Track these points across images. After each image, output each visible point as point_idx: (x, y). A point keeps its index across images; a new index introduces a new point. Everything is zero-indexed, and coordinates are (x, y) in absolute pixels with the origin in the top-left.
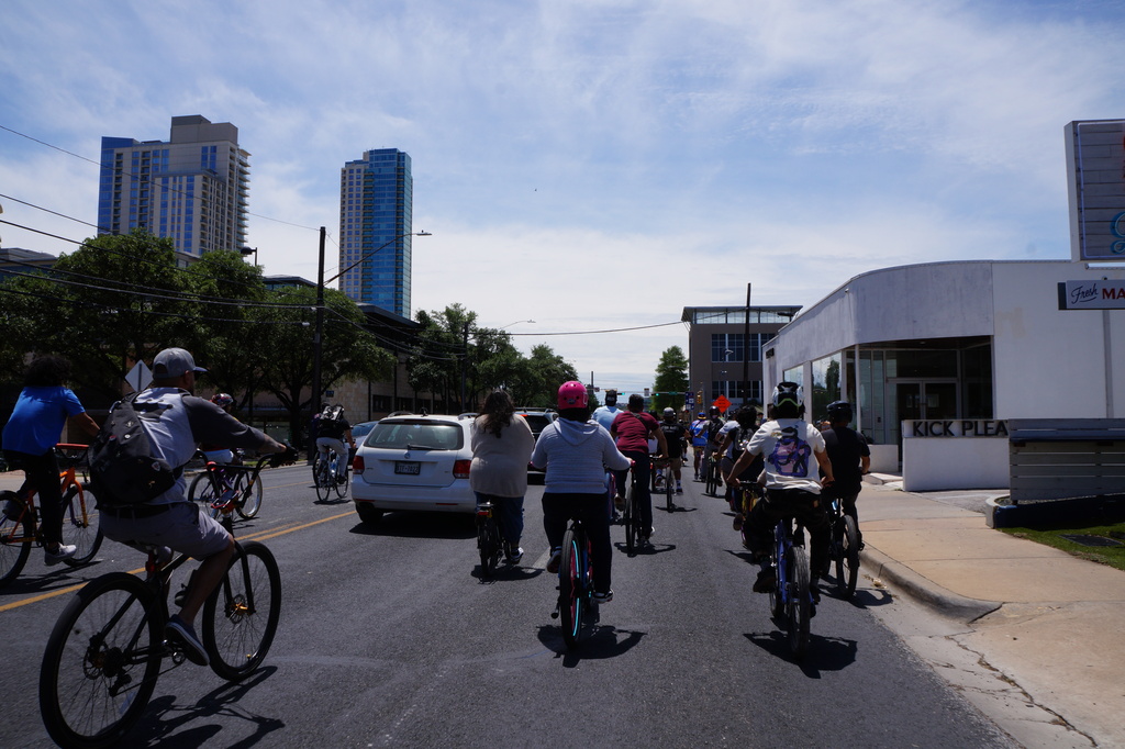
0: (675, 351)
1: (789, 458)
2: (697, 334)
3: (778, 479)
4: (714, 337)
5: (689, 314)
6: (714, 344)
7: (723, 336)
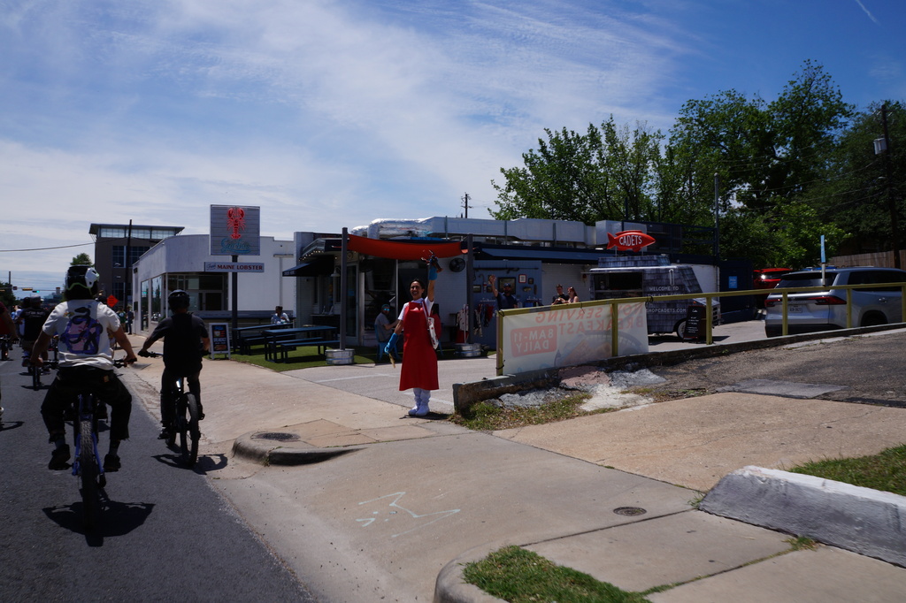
0: (83, 257)
1: (80, 337)
2: (101, 245)
3: (68, 357)
4: (115, 248)
5: (95, 229)
6: (115, 254)
7: (122, 248)
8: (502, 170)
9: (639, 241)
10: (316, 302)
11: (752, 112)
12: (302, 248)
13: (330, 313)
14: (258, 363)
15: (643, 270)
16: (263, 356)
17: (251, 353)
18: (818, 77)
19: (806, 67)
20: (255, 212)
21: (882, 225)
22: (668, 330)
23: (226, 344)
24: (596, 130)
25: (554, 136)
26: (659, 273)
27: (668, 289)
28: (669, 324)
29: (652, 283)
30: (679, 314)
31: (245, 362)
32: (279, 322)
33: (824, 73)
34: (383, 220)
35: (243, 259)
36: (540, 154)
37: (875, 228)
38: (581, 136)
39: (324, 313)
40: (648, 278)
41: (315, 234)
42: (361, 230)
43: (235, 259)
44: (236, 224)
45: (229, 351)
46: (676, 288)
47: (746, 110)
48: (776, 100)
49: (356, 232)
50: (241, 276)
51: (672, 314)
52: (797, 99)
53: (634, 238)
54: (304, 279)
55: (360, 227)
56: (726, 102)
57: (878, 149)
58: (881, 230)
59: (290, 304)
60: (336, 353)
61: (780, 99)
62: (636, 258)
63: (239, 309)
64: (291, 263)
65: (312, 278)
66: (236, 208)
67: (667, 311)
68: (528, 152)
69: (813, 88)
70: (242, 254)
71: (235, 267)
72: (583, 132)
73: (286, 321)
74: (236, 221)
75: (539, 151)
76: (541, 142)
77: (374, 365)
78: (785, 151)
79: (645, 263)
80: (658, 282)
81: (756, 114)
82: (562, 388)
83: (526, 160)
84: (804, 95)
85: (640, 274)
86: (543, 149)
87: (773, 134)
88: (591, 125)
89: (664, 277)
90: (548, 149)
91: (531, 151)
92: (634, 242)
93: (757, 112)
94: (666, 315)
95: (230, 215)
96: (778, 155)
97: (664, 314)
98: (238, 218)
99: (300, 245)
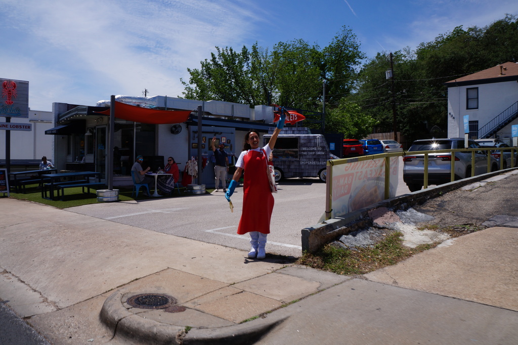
8: (189, 70)
9: (295, 118)
10: (69, 153)
11: (314, 52)
12: (59, 115)
13: (82, 162)
14: (36, 200)
15: (299, 136)
16: (39, 194)
17: (26, 191)
18: (350, 35)
19: (343, 29)
20: (24, 86)
21: (387, 118)
22: (314, 175)
23: (6, 185)
24: (247, 50)
25: (221, 52)
26: (309, 138)
27: (315, 149)
28: (315, 171)
29: (305, 145)
30: (322, 165)
31: (24, 200)
32: (45, 168)
33: (353, 34)
34: (123, 96)
35: (14, 120)
36: (211, 63)
37: (384, 119)
38: (237, 53)
39: (77, 162)
40: (302, 141)
41: (68, 105)
42: (104, 103)
43: (8, 120)
44: (10, 93)
45: (8, 191)
46: (320, 149)
47: (311, 50)
48: (328, 46)
49: (100, 104)
50: (13, 133)
51: (317, 165)
52: (338, 46)
53: (292, 116)
54: (60, 137)
55: (103, 101)
56: (298, 46)
57: (388, 76)
58: (387, 120)
59: (50, 155)
60: (105, 193)
61: (330, 46)
62: (293, 129)
63: (11, 158)
64: (51, 126)
65: (66, 136)
66: (9, 81)
67: (314, 163)
68: (204, 61)
69: (347, 41)
70: (14, 116)
71: (9, 126)
72: (238, 51)
73: (51, 167)
74: (9, 91)
75: (211, 60)
76: (213, 55)
77: (135, 202)
78: (330, 75)
79: (299, 132)
80: (309, 144)
81: (317, 53)
82: (375, 227)
83: (203, 65)
84: (342, 45)
85: (296, 140)
86: (214, 59)
87: (325, 65)
88: (244, 47)
89: (313, 141)
90: (217, 60)
91: (206, 60)
92: (292, 118)
93: (318, 52)
94: (313, 165)
95: (4, 86)
96: (327, 77)
97: (311, 165)
98: (11, 89)
99: (57, 112)
